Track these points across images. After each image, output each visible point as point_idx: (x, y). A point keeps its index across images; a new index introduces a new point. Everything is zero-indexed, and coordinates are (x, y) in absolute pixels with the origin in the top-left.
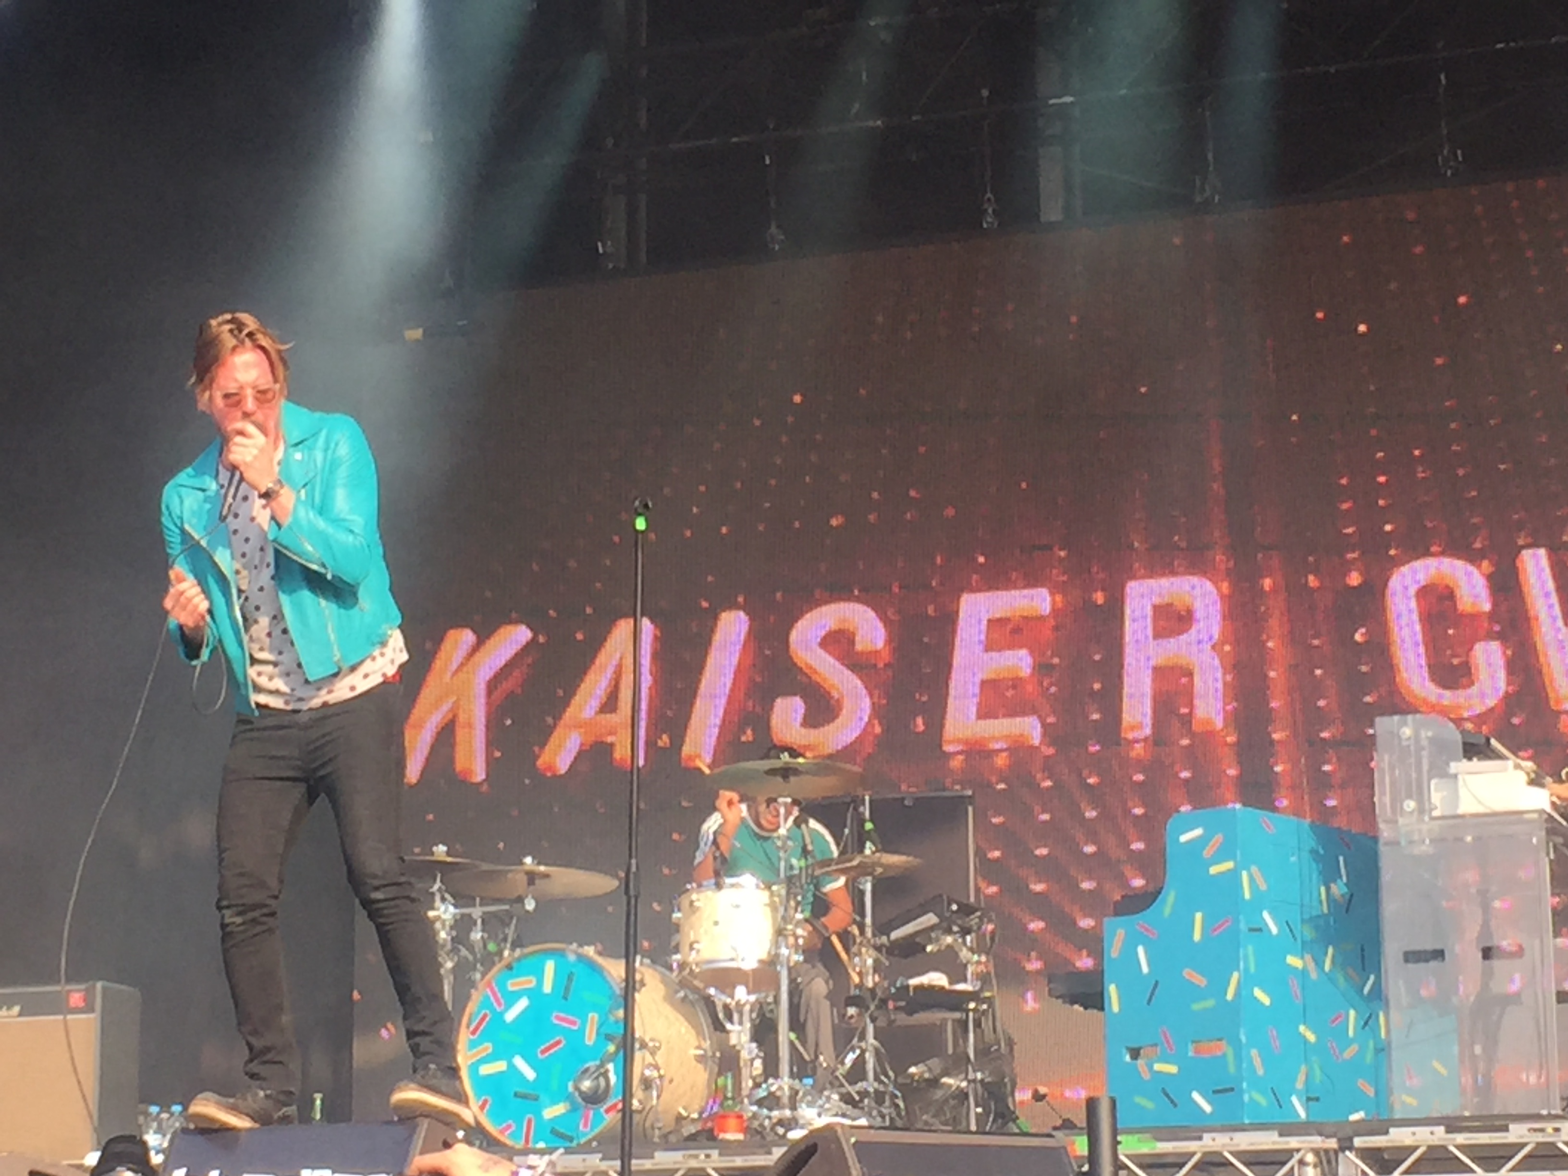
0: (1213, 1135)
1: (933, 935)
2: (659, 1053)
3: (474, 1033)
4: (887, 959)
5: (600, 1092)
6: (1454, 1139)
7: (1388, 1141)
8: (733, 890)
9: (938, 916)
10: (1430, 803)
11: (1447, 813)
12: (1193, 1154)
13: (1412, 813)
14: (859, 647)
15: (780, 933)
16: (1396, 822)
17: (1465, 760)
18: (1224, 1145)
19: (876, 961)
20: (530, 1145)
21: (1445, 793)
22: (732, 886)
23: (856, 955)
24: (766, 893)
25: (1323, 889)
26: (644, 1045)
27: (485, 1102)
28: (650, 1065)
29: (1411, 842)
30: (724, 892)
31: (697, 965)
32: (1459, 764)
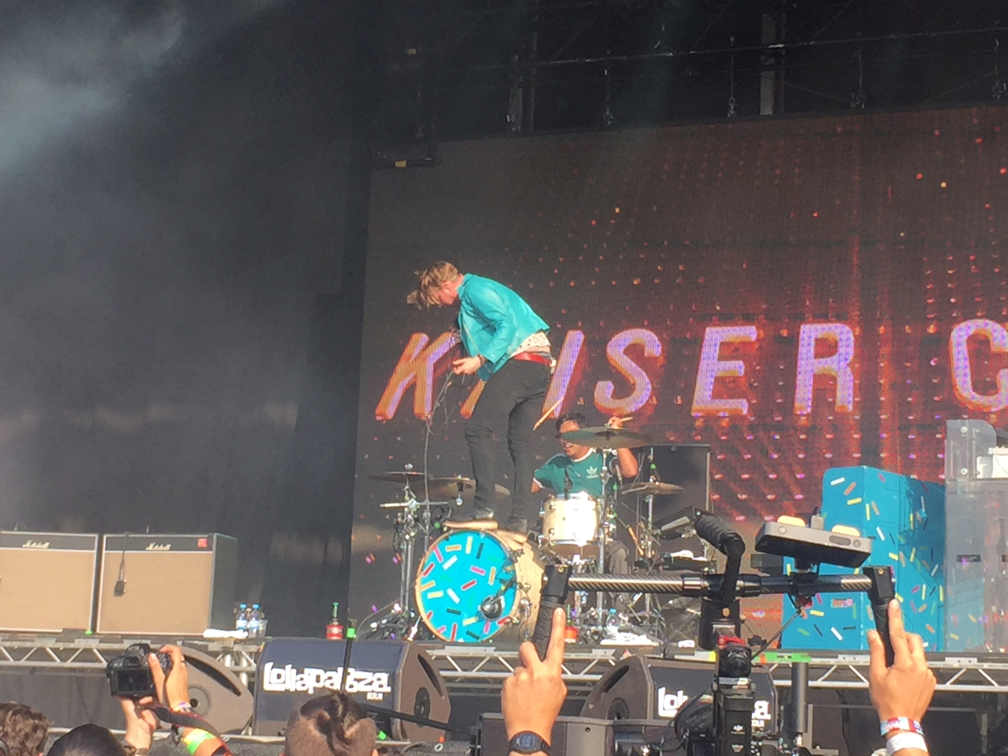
0: (844, 656)
1: (686, 529)
2: (529, 592)
3: (425, 574)
4: (660, 542)
5: (495, 611)
6: (982, 666)
7: (944, 665)
8: (575, 500)
9: (689, 518)
10: (976, 470)
11: (987, 477)
12: (832, 666)
13: (965, 475)
14: (646, 354)
15: (600, 526)
16: (956, 480)
17: (997, 447)
18: (850, 662)
19: (654, 543)
20: (455, 640)
21: (985, 465)
22: (574, 498)
23: (642, 539)
24: (594, 503)
25: (911, 516)
26: (521, 587)
27: (430, 614)
28: (524, 598)
29: (964, 493)
30: (570, 501)
31: (552, 542)
32: (994, 449)
